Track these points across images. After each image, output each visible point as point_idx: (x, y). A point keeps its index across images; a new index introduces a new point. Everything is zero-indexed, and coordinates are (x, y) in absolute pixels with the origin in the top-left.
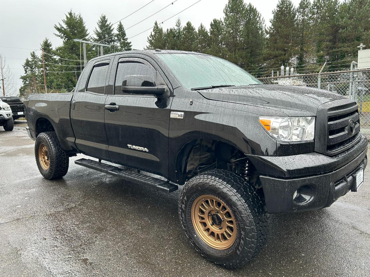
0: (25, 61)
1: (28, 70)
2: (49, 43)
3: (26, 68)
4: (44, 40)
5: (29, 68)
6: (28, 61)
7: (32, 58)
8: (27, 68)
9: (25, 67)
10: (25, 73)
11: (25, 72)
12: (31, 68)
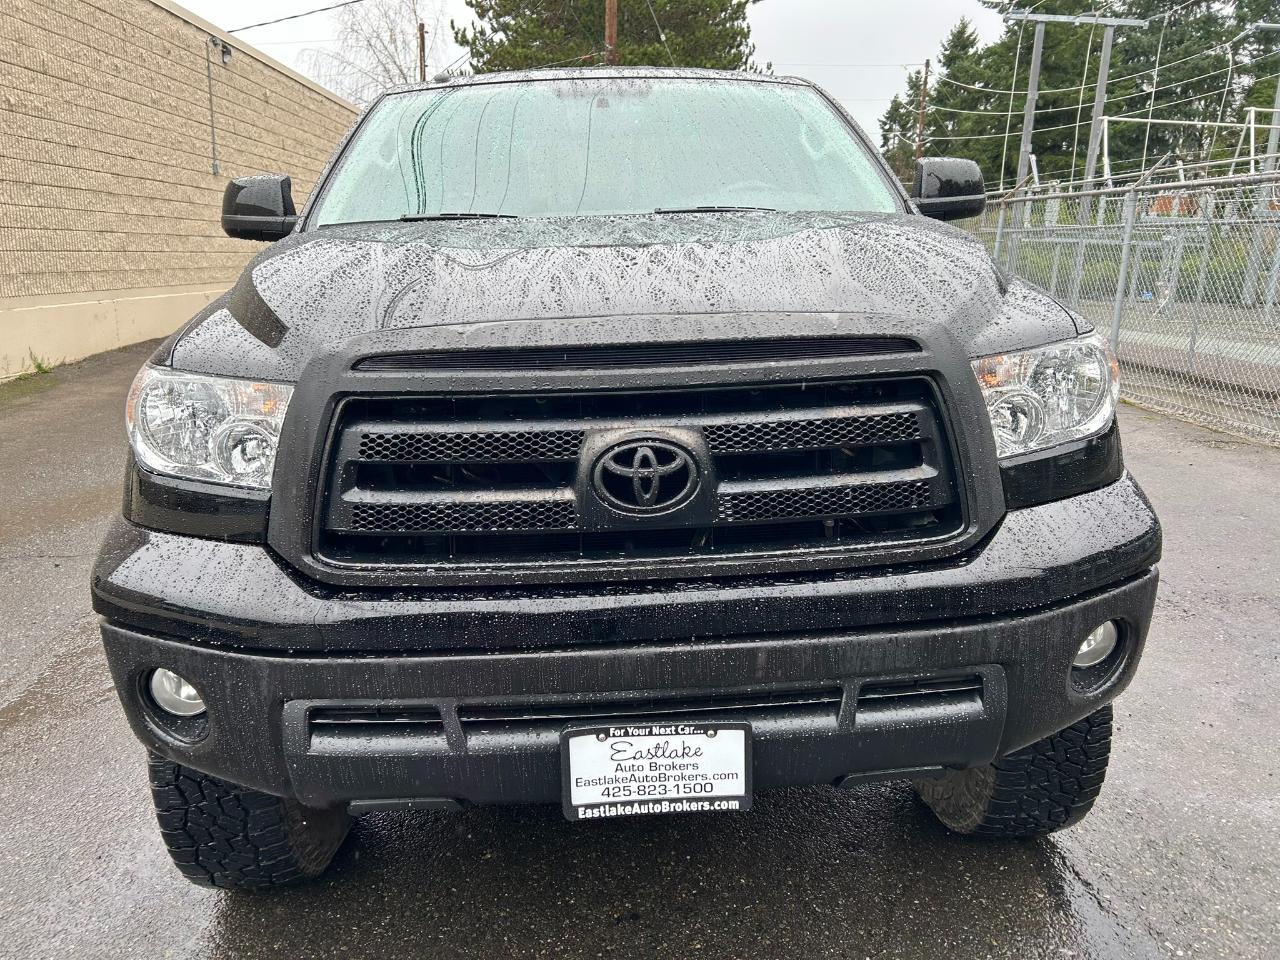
0: (888, 106)
1: (892, 135)
2: (971, 35)
3: (887, 127)
4: (954, 25)
5: (896, 127)
6: (896, 105)
7: (911, 92)
8: (890, 130)
9: (885, 124)
10: (883, 146)
11: (882, 143)
12: (903, 127)
